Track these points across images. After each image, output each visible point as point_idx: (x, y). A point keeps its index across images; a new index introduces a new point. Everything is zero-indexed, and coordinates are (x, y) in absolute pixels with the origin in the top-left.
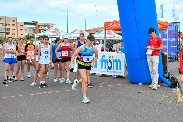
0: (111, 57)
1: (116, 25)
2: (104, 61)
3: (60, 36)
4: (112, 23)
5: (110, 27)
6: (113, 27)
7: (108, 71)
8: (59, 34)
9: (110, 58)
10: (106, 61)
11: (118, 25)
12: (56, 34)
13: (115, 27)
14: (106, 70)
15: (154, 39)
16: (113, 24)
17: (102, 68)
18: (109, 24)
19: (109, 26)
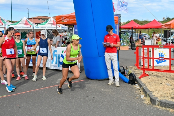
0: (64, 52)
1: (69, 20)
2: (56, 55)
3: (5, 26)
4: (64, 17)
5: (61, 22)
6: (65, 21)
7: (59, 66)
8: (3, 24)
9: (62, 53)
10: (58, 56)
11: (70, 20)
12: (1, 24)
13: (67, 21)
14: (57, 65)
15: (111, 36)
16: (65, 19)
17: (52, 63)
18: (61, 18)
19: (61, 20)
